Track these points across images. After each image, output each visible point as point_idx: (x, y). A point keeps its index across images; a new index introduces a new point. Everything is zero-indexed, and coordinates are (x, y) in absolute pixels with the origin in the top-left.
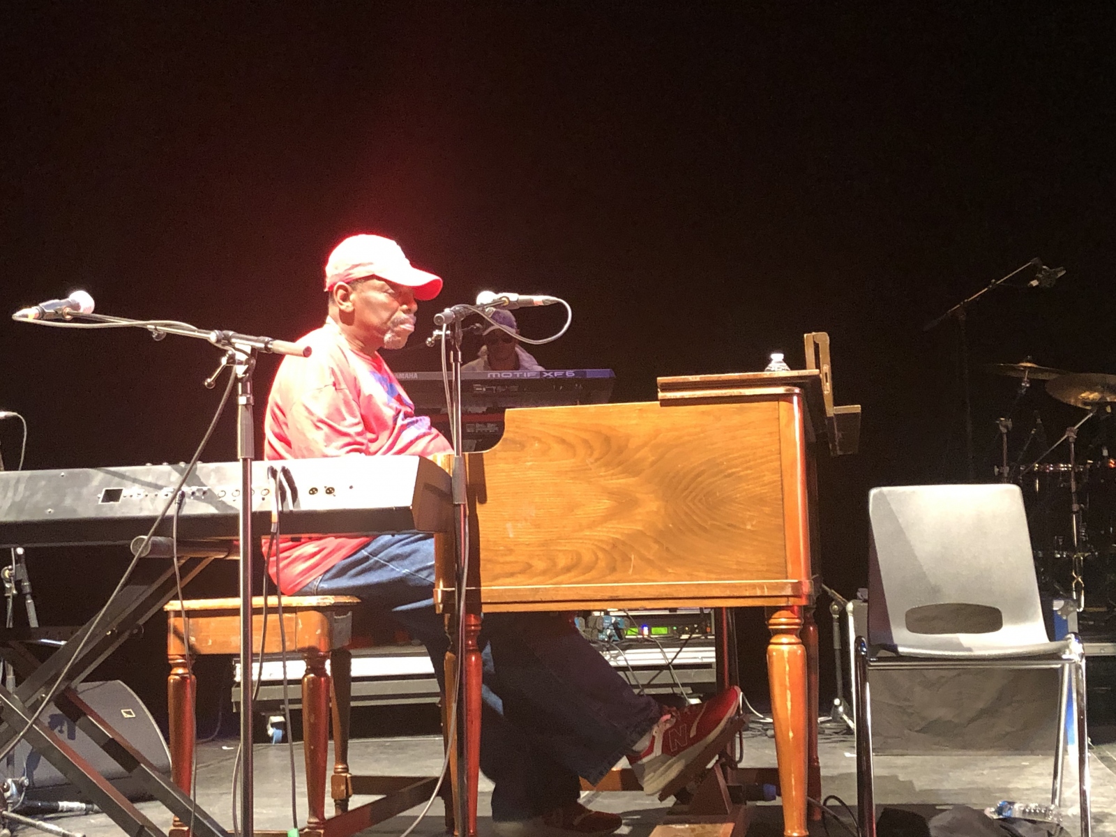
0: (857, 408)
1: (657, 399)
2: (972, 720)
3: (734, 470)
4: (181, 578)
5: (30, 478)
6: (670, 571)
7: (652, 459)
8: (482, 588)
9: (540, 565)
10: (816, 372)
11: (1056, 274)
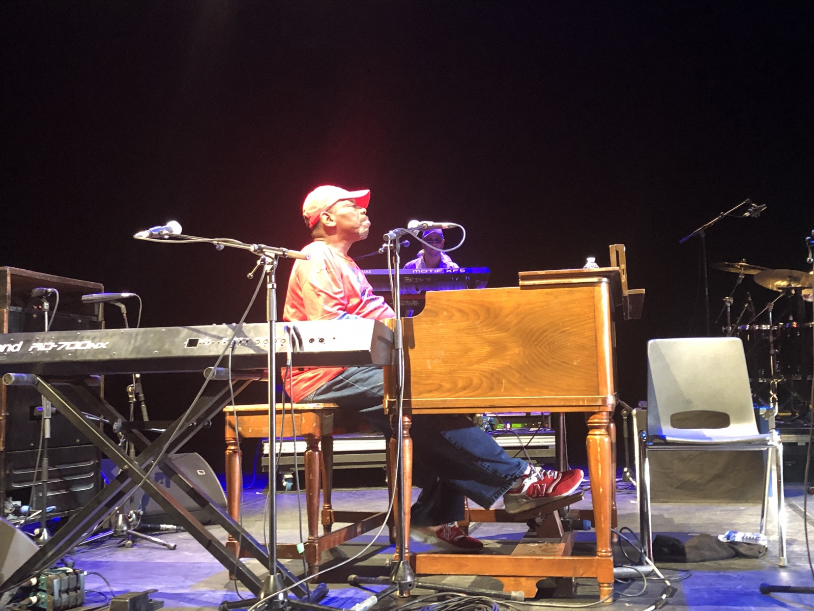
0: (643, 291)
1: (518, 285)
2: (710, 481)
3: (566, 329)
4: (234, 392)
5: (145, 332)
6: (527, 390)
7: (516, 321)
8: (412, 400)
9: (447, 386)
10: (617, 268)
11: (761, 209)
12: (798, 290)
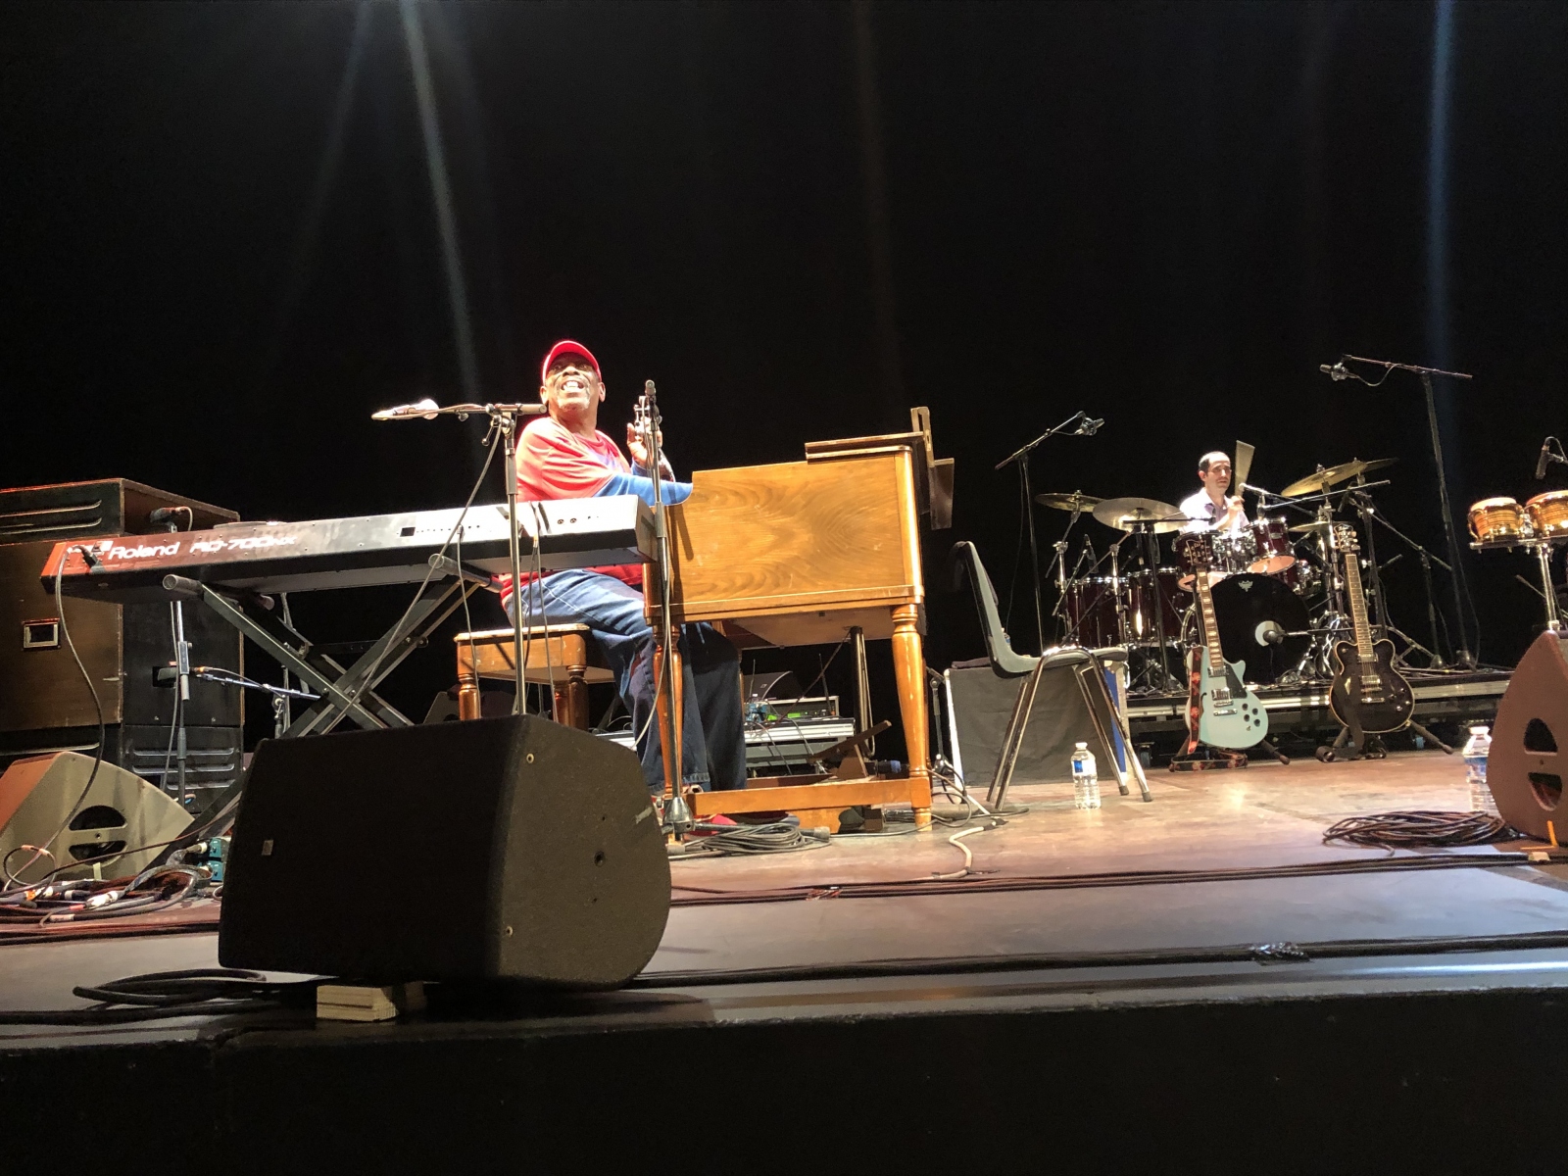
0: (951, 461)
1: (804, 459)
2: (1044, 757)
3: (864, 508)
4: (466, 591)
5: (342, 523)
7: (804, 503)
8: (685, 604)
9: (722, 585)
10: (921, 433)
11: (1097, 424)
12: (1150, 524)
